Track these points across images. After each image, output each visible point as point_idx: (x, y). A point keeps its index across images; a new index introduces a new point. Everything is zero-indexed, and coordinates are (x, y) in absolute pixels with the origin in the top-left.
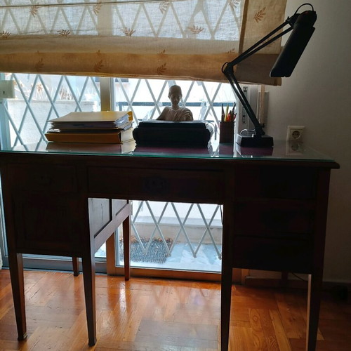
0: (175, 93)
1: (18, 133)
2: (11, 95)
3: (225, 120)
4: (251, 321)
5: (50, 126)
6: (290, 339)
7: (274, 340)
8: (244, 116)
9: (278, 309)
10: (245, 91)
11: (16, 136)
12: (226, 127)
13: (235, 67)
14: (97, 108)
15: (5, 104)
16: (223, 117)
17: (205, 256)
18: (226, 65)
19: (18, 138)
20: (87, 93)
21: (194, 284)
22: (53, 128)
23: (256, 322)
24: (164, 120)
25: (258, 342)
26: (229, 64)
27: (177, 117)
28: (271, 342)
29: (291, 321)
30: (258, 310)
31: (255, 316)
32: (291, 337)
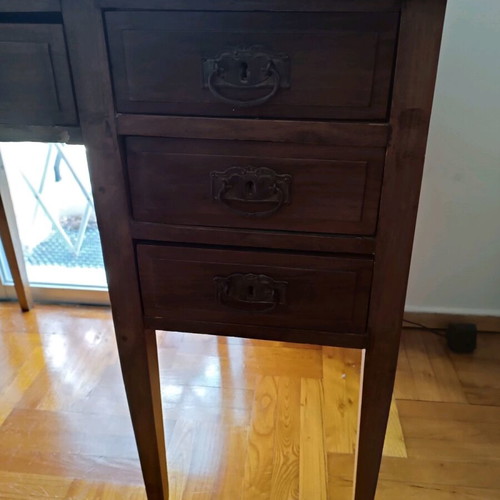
6: (329, 456)
7: (293, 459)
9: (320, 376)
23: (265, 411)
28: (284, 464)
29: (341, 406)
30: (277, 378)
31: (267, 394)
32: (332, 450)
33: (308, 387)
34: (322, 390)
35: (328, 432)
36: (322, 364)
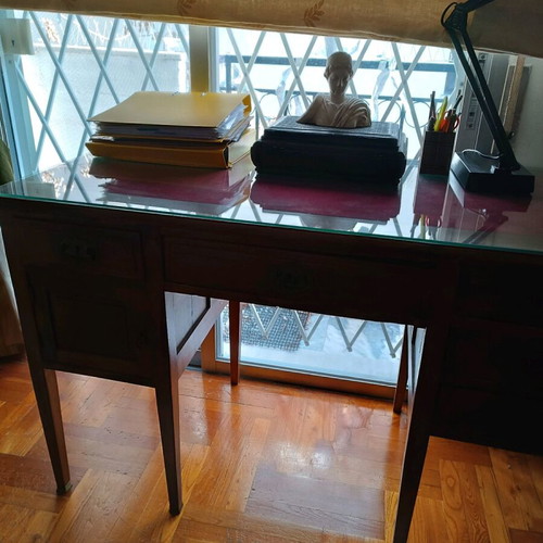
0: (340, 69)
1: (44, 119)
2: (26, 48)
3: (436, 127)
4: (444, 486)
5: (94, 128)
6: (511, 532)
7: (483, 530)
8: (472, 114)
9: (490, 465)
10: (483, 62)
11: (41, 125)
12: (438, 142)
13: (471, 15)
14: (183, 85)
15: (17, 66)
16: (432, 121)
17: (365, 342)
18: (452, 8)
19: (45, 129)
20: (167, 35)
21: (346, 399)
22: (100, 133)
23: (452, 489)
24: (314, 124)
25: (454, 531)
26: (458, 6)
27: (339, 119)
28: (477, 533)
29: (512, 491)
30: (455, 463)
31: (450, 476)
32: (512, 526)
33: (482, 473)
34: (494, 476)
35: (506, 511)
36: (489, 454)
